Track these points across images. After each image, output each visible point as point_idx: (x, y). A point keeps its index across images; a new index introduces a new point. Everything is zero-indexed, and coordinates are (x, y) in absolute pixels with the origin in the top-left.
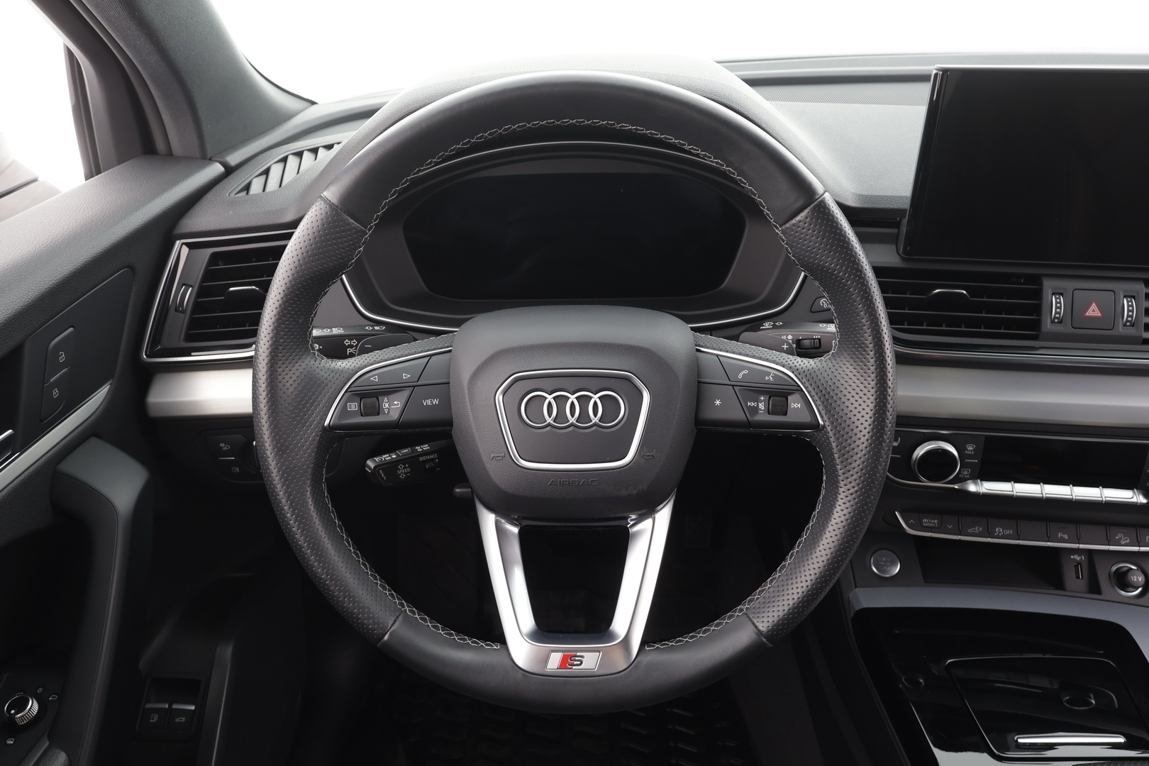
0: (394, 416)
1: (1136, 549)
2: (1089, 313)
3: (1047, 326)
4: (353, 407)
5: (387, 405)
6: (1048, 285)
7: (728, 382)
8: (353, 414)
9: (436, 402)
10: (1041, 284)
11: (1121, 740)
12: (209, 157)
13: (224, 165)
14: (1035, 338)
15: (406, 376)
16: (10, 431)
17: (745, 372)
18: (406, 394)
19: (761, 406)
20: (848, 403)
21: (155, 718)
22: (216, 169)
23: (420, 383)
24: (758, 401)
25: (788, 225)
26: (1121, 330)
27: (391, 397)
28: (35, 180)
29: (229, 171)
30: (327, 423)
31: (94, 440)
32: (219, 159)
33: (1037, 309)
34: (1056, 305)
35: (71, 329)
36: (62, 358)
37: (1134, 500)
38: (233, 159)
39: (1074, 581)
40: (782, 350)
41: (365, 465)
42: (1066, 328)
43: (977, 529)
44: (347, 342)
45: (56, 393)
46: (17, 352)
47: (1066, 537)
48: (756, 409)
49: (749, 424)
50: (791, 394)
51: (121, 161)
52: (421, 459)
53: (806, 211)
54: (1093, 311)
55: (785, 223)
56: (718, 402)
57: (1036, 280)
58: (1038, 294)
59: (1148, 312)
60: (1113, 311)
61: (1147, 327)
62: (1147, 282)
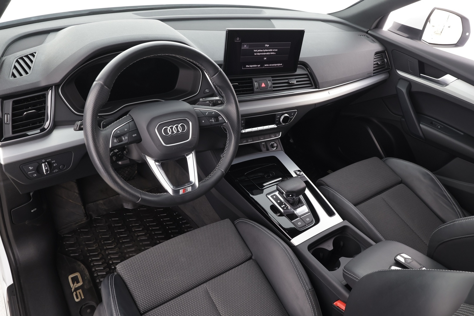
0: (127, 141)
1: (275, 138)
3: (255, 90)
4: (115, 141)
5: (124, 139)
6: (254, 80)
7: (204, 116)
9: (136, 135)
10: (252, 80)
11: (281, 179)
14: (253, 93)
15: (126, 130)
17: (207, 113)
18: (128, 135)
20: (233, 116)
23: (130, 131)
24: (212, 119)
25: (213, 77)
26: (269, 89)
27: (124, 136)
30: (110, 147)
33: (252, 86)
34: (256, 84)
37: (275, 127)
39: (264, 149)
40: (210, 106)
42: (258, 90)
47: (262, 139)
48: (212, 121)
49: (211, 125)
50: (218, 116)
52: (118, 154)
53: (218, 73)
55: (213, 76)
56: (203, 121)
57: (251, 79)
58: (252, 82)
59: (273, 84)
60: (267, 85)
61: (274, 87)
62: (272, 77)
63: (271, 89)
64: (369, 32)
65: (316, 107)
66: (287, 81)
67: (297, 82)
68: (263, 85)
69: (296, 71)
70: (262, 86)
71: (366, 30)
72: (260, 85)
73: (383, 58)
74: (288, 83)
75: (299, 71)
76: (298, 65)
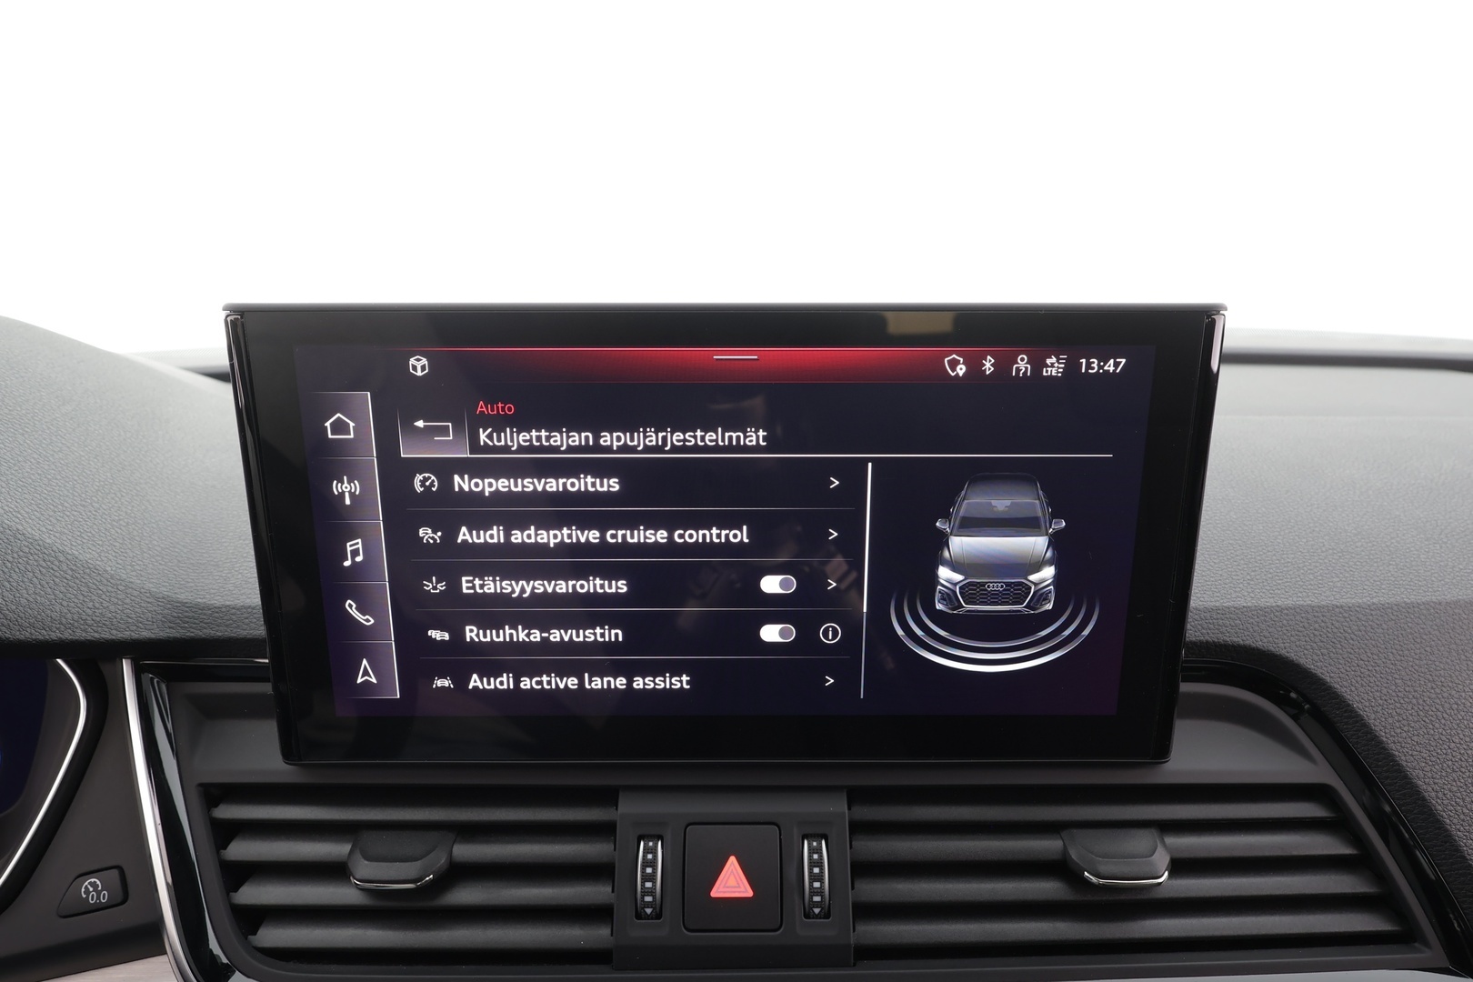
2: (719, 890)
3: (628, 929)
59: (864, 869)
61: (868, 911)
63: (824, 932)
66: (1047, 846)
67: (1180, 866)
68: (732, 882)
69: (1161, 750)
70: (715, 893)
74: (1060, 868)
76: (1185, 687)
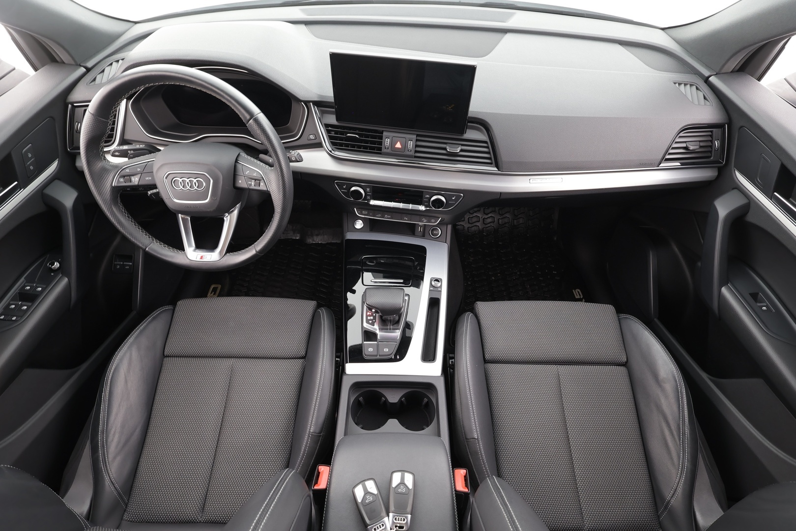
0: (136, 183)
2: (396, 146)
3: (384, 150)
4: (122, 180)
5: (133, 179)
6: (385, 134)
7: (243, 175)
8: (122, 182)
9: (150, 178)
10: (383, 134)
11: (402, 281)
12: (79, 64)
13: (85, 67)
14: (380, 154)
15: (139, 170)
16: (16, 183)
17: (248, 172)
18: (139, 175)
19: (253, 183)
21: (118, 267)
22: (83, 70)
23: (144, 172)
24: (251, 182)
26: (407, 153)
27: (135, 176)
28: (14, 69)
29: (88, 70)
30: (113, 185)
31: (57, 181)
32: (84, 65)
33: (381, 143)
34: (387, 142)
35: (30, 145)
36: (30, 155)
37: (423, 209)
38: (90, 64)
41: (147, 193)
42: (389, 151)
43: (379, 215)
44: (129, 152)
45: (32, 168)
46: (9, 157)
47: (407, 219)
48: (251, 185)
50: (261, 180)
51: (43, 66)
54: (398, 145)
56: (240, 182)
57: (381, 132)
58: (381, 138)
59: (417, 146)
60: (405, 146)
61: (418, 152)
62: (418, 135)
63: (410, 153)
64: (712, 79)
65: (502, 197)
67: (463, 151)
69: (464, 133)
71: (706, 73)
72: (393, 144)
73: (712, 138)
74: (443, 149)
75: (470, 134)
76: (469, 124)
